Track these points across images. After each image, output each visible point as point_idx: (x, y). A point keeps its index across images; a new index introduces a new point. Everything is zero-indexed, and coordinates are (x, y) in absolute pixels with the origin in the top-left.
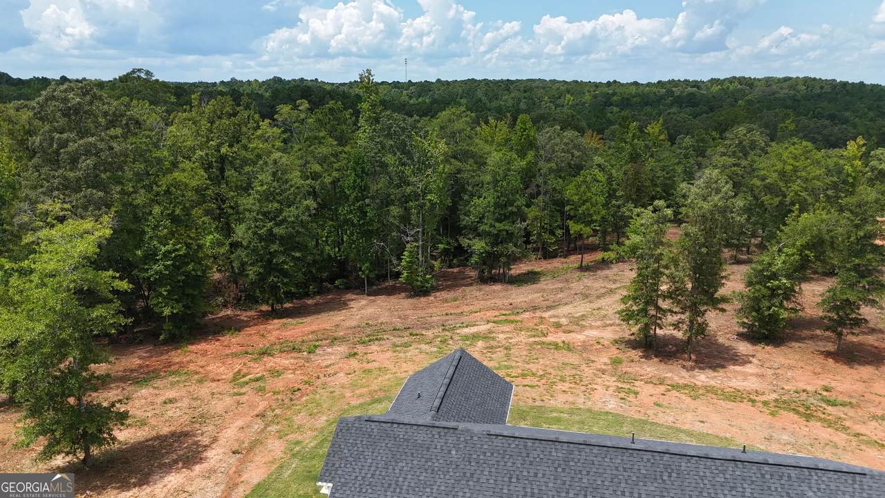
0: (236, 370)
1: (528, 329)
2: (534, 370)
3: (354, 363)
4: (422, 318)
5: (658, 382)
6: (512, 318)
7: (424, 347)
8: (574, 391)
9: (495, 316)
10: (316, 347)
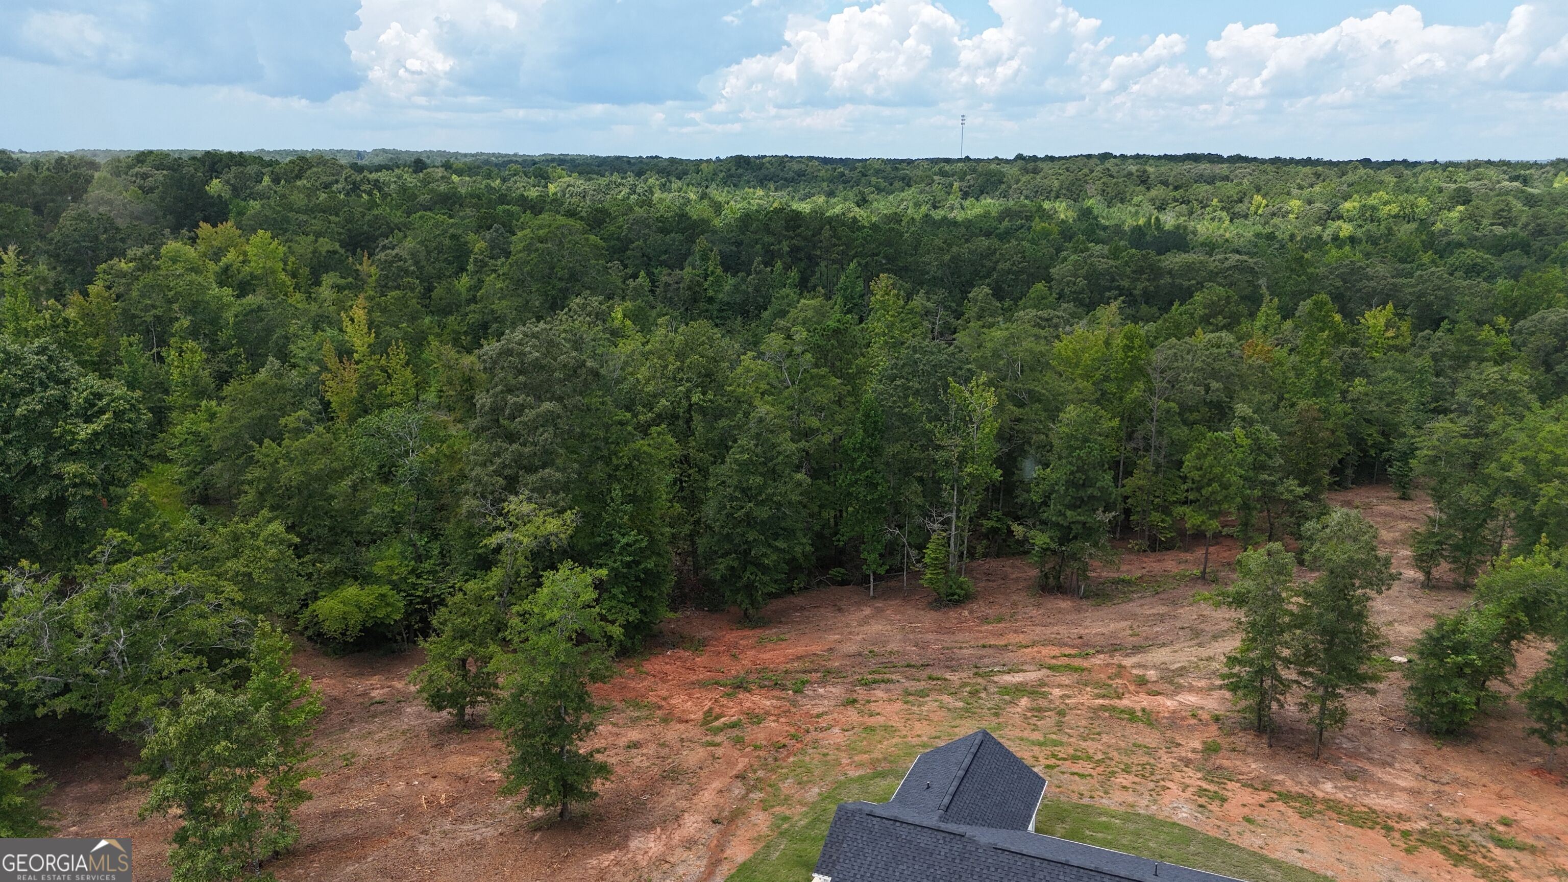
0: (706, 708)
1: (1097, 685)
2: (1091, 751)
3: (852, 715)
4: (948, 648)
5: (1261, 787)
6: (1077, 662)
7: (946, 699)
8: (1138, 787)
9: (1054, 657)
10: (804, 683)
